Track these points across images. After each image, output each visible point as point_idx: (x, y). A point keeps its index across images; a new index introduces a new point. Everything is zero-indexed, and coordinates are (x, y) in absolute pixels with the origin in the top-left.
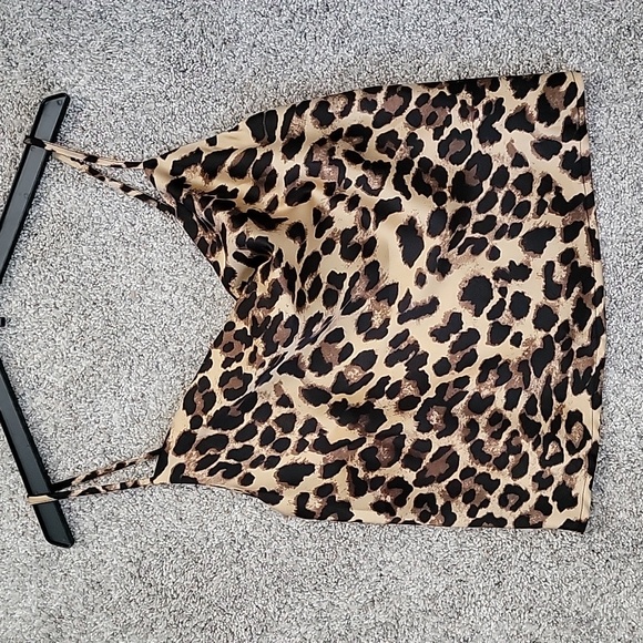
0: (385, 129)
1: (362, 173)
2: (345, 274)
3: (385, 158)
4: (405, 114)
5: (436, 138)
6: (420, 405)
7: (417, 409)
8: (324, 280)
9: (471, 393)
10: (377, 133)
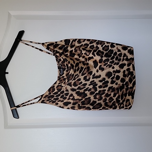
0: (92, 45)
1: (85, 52)
2: (83, 68)
3: (91, 49)
4: (96, 42)
5: (102, 47)
6: (95, 94)
7: (94, 95)
8: (80, 68)
9: (106, 93)
10: (90, 45)
